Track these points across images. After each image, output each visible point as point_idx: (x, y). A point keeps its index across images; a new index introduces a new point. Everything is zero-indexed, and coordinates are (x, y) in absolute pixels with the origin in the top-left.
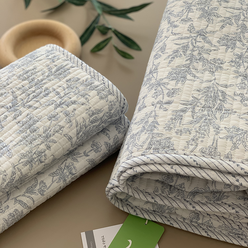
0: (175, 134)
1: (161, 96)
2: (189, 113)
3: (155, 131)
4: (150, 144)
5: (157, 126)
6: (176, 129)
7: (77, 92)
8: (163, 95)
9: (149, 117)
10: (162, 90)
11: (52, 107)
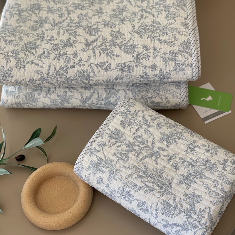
0: (178, 41)
1: (148, 54)
2: (161, 38)
3: (176, 51)
4: (185, 52)
5: (173, 51)
6: (174, 41)
7: (133, 119)
8: (148, 53)
9: (165, 58)
10: (144, 54)
11: (150, 129)
